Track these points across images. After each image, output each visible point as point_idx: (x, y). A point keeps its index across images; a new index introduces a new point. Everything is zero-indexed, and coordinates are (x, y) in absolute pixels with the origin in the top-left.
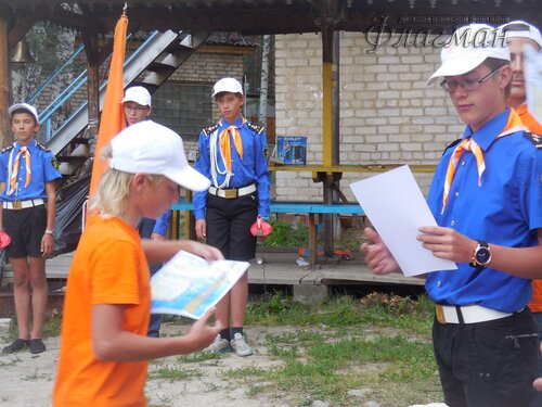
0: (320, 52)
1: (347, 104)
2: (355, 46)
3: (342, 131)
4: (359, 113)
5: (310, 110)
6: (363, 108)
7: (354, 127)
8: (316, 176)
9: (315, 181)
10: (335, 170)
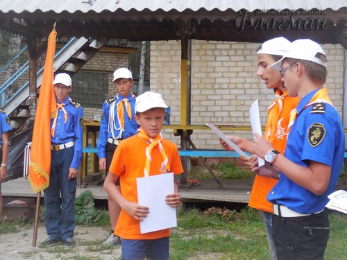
0: (179, 53)
1: (196, 86)
2: (201, 49)
3: (192, 103)
4: (203, 92)
5: (172, 89)
6: (206, 89)
7: (200, 101)
8: (176, 132)
9: (175, 135)
10: (188, 128)
